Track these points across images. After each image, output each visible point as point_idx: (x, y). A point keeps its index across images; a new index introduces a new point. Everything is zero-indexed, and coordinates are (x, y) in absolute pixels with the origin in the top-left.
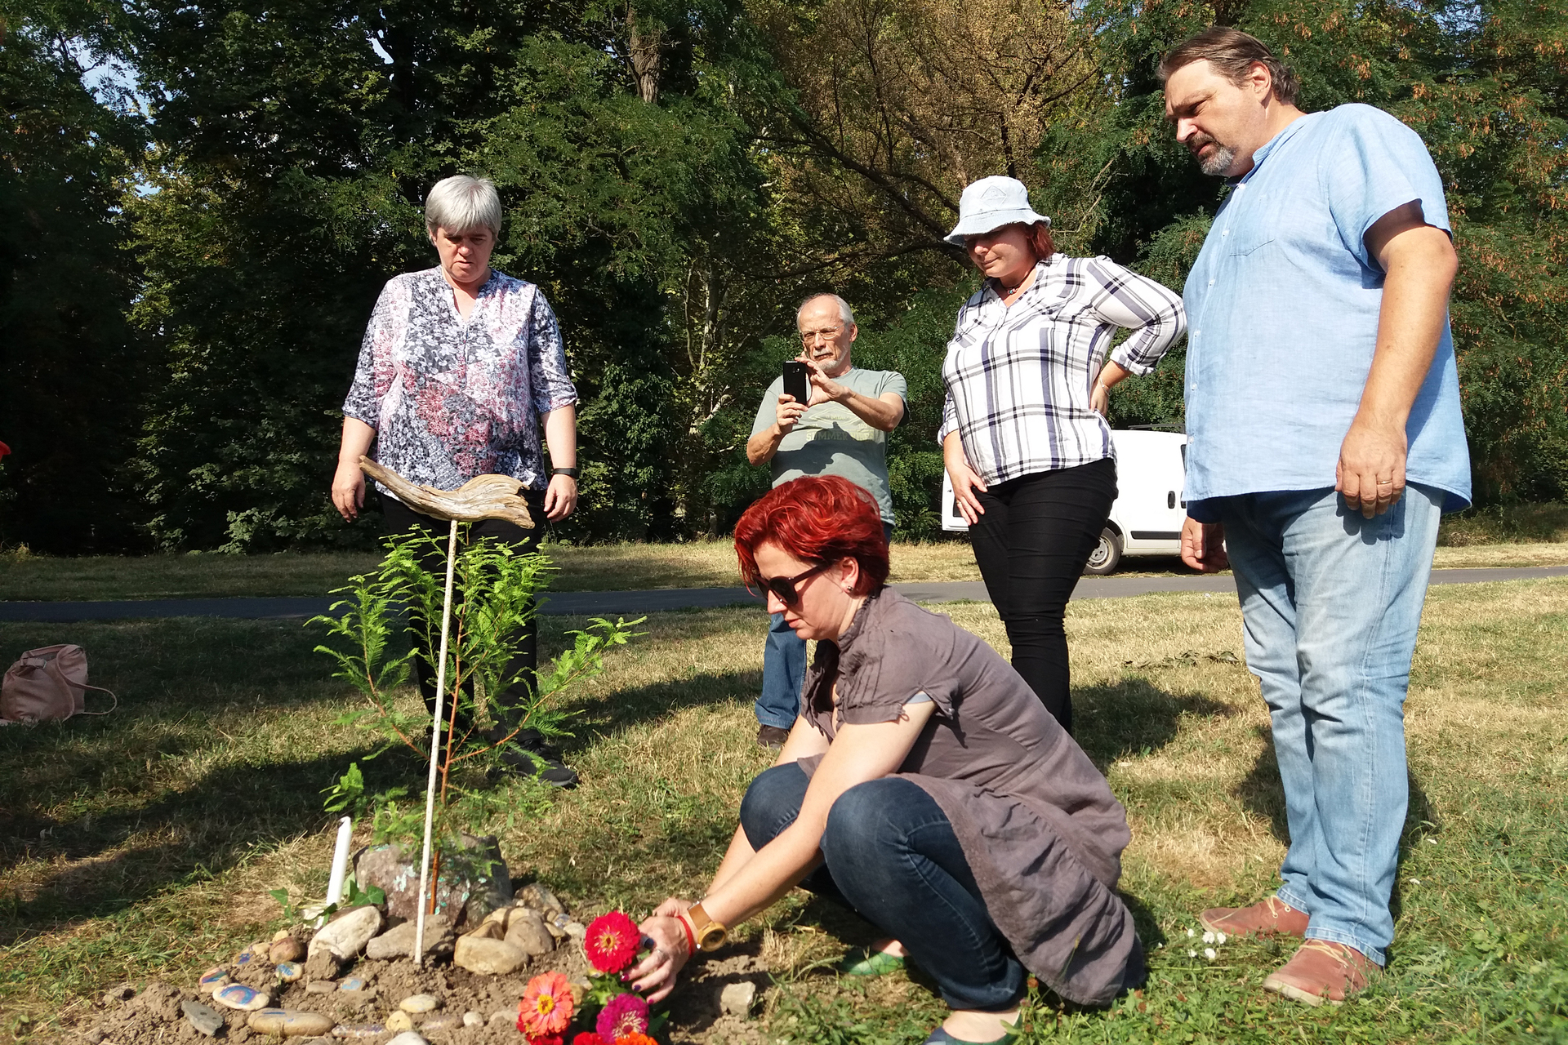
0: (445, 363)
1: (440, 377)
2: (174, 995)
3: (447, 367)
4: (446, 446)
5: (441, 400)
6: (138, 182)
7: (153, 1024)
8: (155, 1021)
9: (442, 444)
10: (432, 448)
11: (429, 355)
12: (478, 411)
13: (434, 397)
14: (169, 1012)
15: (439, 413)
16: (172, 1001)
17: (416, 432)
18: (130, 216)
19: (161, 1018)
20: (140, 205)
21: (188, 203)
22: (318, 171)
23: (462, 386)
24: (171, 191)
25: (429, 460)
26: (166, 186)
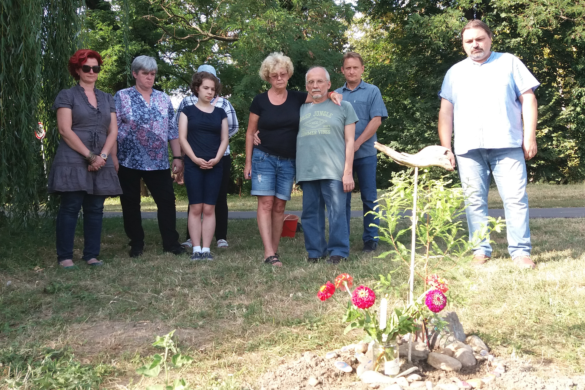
0: (146, 121)
1: (145, 126)
2: (314, 357)
3: (147, 122)
4: (147, 149)
5: (145, 134)
6: (355, 32)
7: (307, 367)
8: (308, 366)
9: (145, 148)
10: (141, 150)
11: (141, 118)
12: (157, 138)
13: (142, 133)
14: (313, 363)
15: (144, 138)
16: (314, 359)
17: (136, 144)
18: (351, 48)
19: (310, 365)
20: (356, 42)
21: (375, 38)
22: (427, 13)
23: (152, 129)
24: (368, 34)
25: (140, 154)
26: (367, 32)
